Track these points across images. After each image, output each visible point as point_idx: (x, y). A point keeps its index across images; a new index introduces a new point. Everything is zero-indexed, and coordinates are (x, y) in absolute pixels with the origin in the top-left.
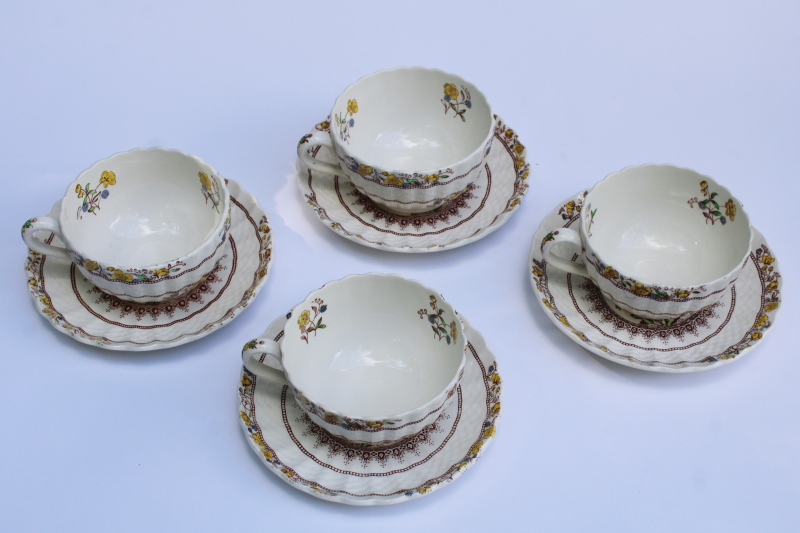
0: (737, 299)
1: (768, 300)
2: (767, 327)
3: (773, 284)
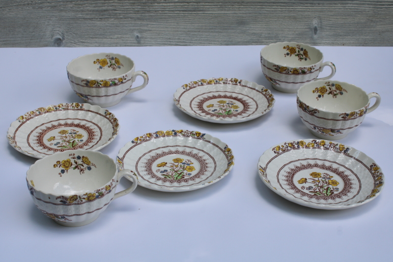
0: (362, 186)
1: (378, 184)
2: (377, 192)
3: (380, 178)
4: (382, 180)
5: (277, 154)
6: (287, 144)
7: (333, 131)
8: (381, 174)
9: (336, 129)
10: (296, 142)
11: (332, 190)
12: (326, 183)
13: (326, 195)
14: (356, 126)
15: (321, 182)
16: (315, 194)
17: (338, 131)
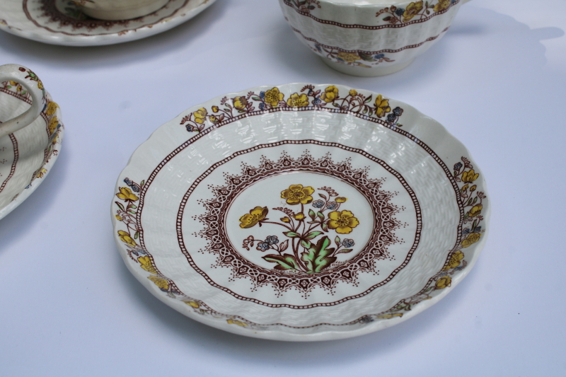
0: (423, 233)
1: (467, 231)
2: (460, 269)
3: (476, 209)
4: (481, 218)
5: (196, 133)
6: (230, 102)
7: (364, 55)
8: (482, 195)
9: (372, 50)
10: (257, 93)
11: (333, 249)
12: (321, 223)
13: (310, 266)
14: (432, 39)
15: (308, 219)
16: (278, 267)
17: (380, 56)
